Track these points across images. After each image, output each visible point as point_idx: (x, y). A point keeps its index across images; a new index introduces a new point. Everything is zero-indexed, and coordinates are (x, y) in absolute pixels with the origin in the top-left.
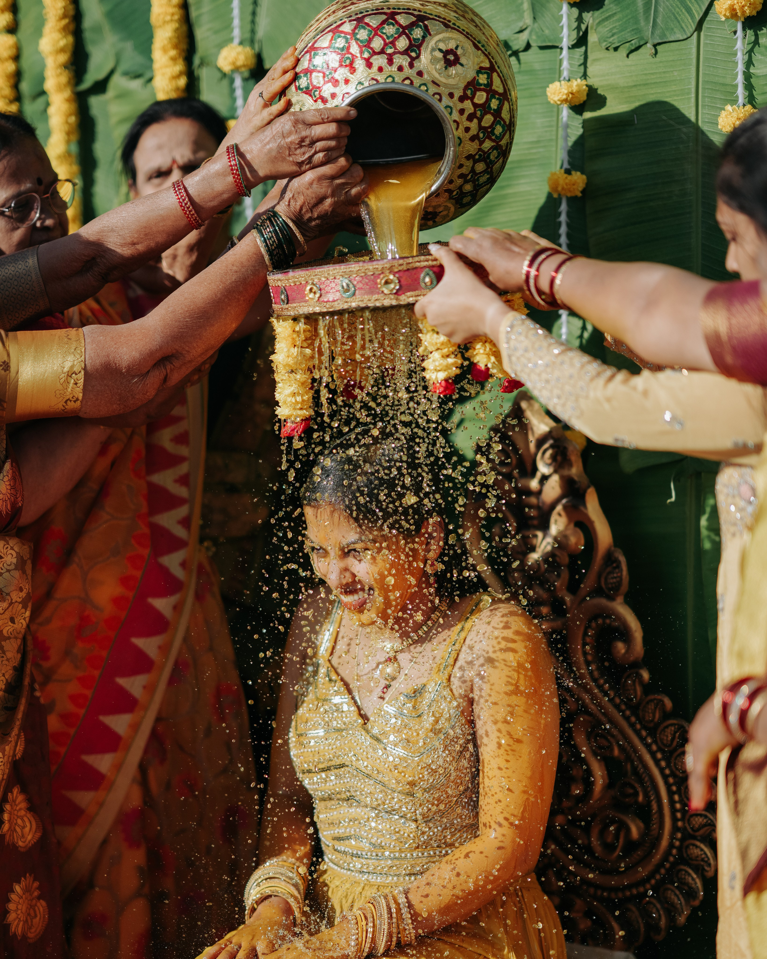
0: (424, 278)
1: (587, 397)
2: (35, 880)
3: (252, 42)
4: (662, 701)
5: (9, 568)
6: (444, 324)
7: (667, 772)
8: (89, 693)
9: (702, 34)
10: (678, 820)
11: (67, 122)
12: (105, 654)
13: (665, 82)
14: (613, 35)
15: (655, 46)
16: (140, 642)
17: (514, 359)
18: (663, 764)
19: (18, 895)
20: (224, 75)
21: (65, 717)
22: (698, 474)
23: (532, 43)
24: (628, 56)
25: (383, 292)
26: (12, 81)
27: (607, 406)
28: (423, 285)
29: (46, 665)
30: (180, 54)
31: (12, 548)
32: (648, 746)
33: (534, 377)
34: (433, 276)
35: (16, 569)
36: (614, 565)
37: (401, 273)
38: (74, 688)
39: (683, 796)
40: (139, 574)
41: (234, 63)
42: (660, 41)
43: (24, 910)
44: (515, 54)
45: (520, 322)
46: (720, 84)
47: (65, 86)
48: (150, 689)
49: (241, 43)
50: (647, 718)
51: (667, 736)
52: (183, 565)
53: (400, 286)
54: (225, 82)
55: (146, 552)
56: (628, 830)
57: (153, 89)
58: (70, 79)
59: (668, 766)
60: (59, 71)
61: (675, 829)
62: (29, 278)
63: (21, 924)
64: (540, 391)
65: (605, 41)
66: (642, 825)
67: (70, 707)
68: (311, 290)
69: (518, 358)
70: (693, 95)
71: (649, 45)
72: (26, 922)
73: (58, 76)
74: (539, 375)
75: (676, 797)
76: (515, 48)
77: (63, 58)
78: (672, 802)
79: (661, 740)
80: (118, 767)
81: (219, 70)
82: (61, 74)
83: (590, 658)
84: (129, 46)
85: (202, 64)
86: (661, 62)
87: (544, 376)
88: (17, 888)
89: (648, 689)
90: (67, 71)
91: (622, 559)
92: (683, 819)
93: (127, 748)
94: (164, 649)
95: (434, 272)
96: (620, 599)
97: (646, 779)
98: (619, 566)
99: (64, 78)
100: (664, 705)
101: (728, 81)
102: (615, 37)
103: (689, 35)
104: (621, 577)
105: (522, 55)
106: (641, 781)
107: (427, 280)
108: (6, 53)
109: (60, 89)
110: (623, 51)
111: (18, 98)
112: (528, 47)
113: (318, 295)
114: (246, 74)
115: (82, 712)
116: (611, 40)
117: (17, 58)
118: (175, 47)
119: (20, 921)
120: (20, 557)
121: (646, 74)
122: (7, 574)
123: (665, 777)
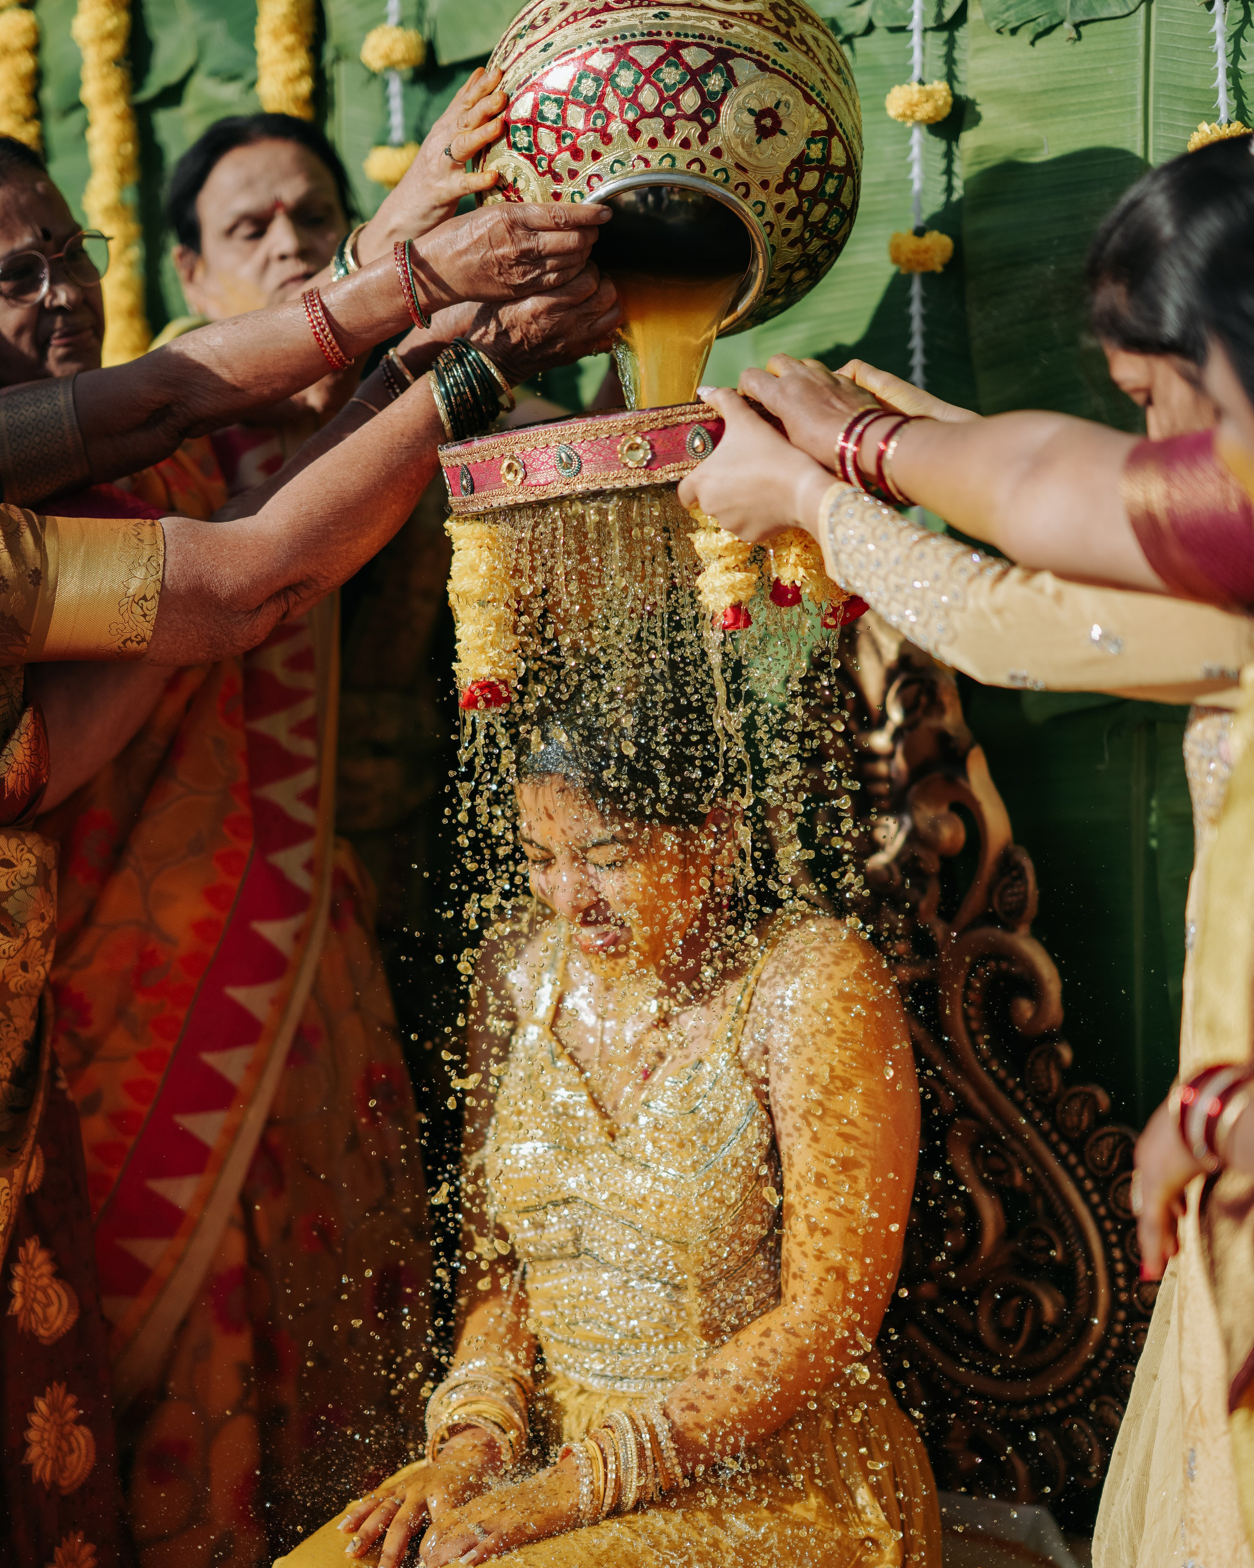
0: (693, 440)
1: (963, 609)
2: (69, 1391)
3: (419, 21)
4: (1093, 1096)
5: (24, 882)
6: (729, 511)
7: (1102, 1211)
8: (158, 1078)
9: (1154, 7)
10: (1120, 1290)
11: (119, 153)
12: (182, 1014)
13: (1094, 85)
14: (1008, 9)
15: (1077, 26)
16: (239, 994)
17: (843, 557)
18: (1095, 1198)
19: (42, 1416)
20: (373, 75)
21: (117, 1118)
22: (1150, 725)
23: (877, 23)
24: (1032, 43)
25: (625, 465)
26: (29, 87)
27: (996, 622)
28: (690, 452)
29: (85, 1033)
30: (301, 43)
31: (30, 851)
32: (1070, 1171)
33: (877, 584)
34: (706, 436)
35: (35, 884)
36: (1015, 873)
37: (655, 434)
38: (132, 1070)
39: (1128, 1250)
40: (235, 883)
41: (387, 56)
42: (1085, 18)
43: (52, 1441)
44: (849, 39)
45: (851, 497)
46: (1184, 88)
47: (116, 94)
48: (257, 1069)
49: (401, 24)
50: (1069, 1124)
51: (1102, 1154)
52: (310, 866)
53: (654, 454)
54: (376, 86)
55: (247, 847)
56: (1038, 1306)
57: (257, 98)
58: (123, 82)
59: (1104, 1201)
60: (105, 70)
61: (1115, 1303)
62: (60, 433)
63: (49, 1463)
64: (888, 604)
65: (995, 18)
66: (1061, 1298)
67: (126, 1102)
68: (510, 467)
69: (850, 555)
70: (1140, 106)
71: (1067, 25)
72: (56, 1460)
73: (104, 77)
74: (885, 579)
75: (1117, 1253)
76: (848, 29)
77: (113, 48)
78: (1110, 1261)
79: (1093, 1160)
80: (205, 1198)
81: (364, 67)
82: (108, 74)
83: (975, 1025)
84: (218, 29)
85: (338, 59)
86: (1086, 53)
87: (893, 580)
88: (41, 1405)
89: (1070, 1075)
90: (119, 69)
91: (1027, 864)
92: (1128, 1289)
93: (220, 1167)
94: (281, 1004)
95: (708, 431)
96: (1024, 930)
97: (1068, 1223)
98: (1021, 875)
99: (115, 81)
100: (1096, 1103)
101: (1197, 83)
102: (1012, 12)
103: (1132, 8)
104: (1025, 894)
105: (858, 43)
106: (1059, 1226)
107: (697, 442)
108: (19, 41)
109: (107, 99)
110: (1025, 35)
111: (37, 114)
112: (870, 28)
113: (521, 475)
114: (408, 73)
115: (146, 1110)
116: (1005, 16)
117: (35, 49)
118: (294, 29)
119: (47, 1459)
120: (41, 865)
121: (1062, 73)
122: (22, 892)
123: (1099, 1221)
